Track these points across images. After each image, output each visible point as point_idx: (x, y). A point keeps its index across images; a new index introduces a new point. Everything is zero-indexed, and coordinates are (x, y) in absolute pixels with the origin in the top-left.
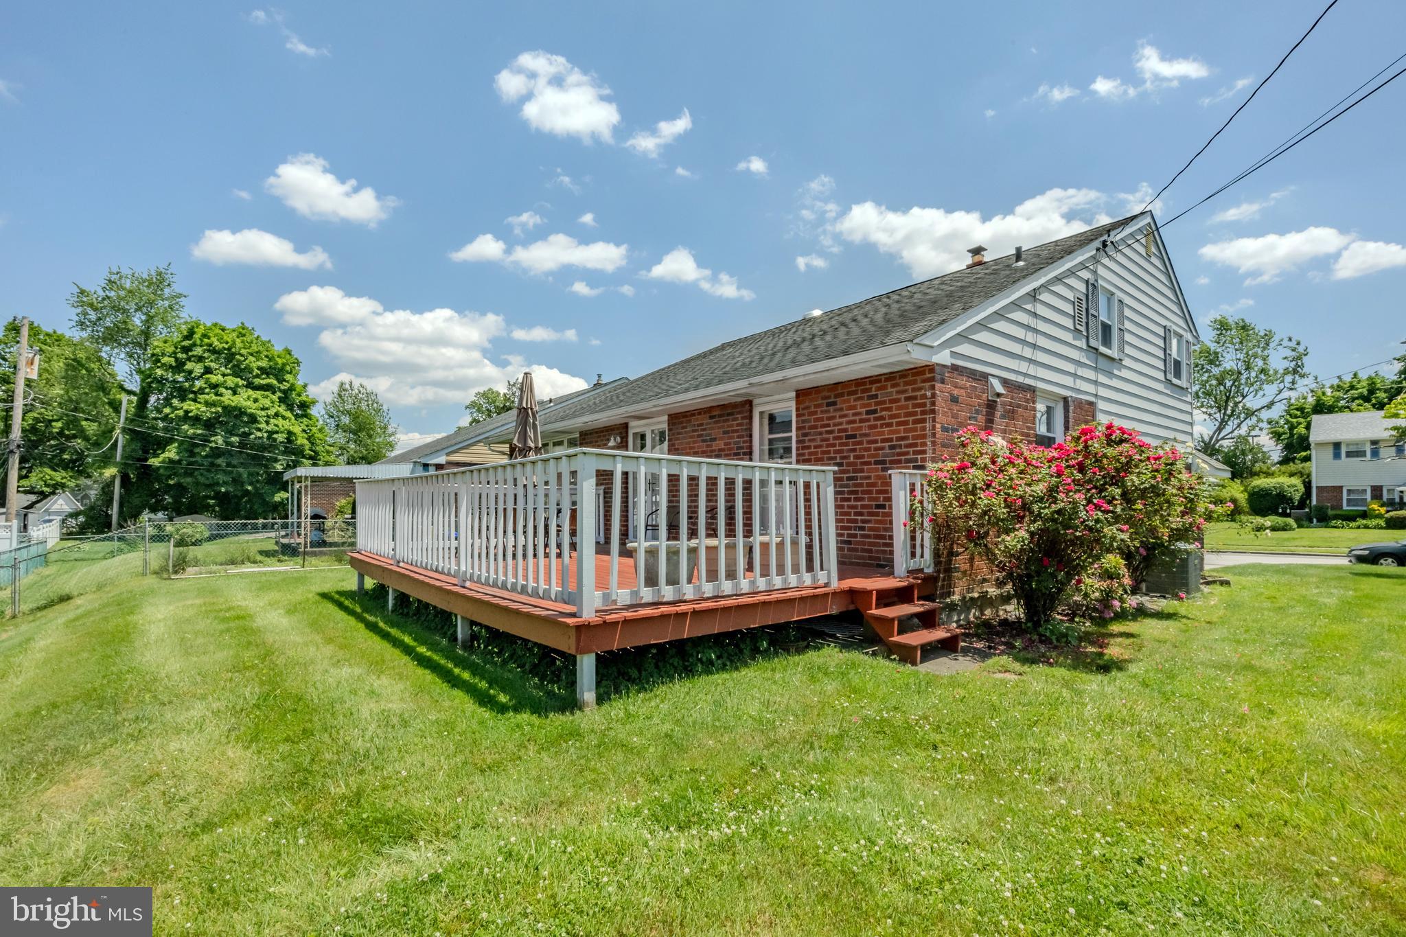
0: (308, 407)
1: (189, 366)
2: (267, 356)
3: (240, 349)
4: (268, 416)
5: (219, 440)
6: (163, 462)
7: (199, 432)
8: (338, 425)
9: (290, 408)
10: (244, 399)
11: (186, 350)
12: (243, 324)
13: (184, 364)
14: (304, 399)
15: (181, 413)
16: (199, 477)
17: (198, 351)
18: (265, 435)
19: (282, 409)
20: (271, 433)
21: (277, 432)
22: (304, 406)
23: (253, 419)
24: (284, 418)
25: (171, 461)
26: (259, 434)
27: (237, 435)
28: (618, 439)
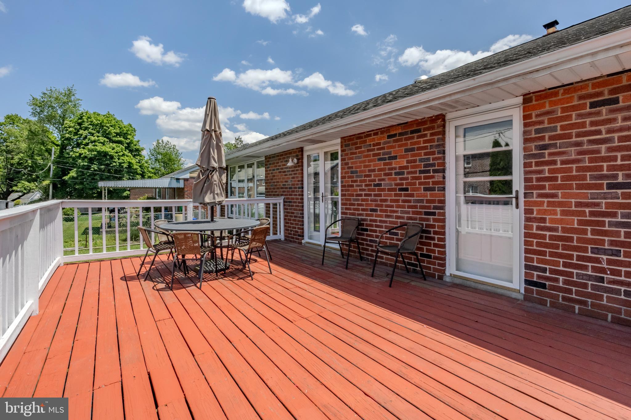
0: (140, 151)
1: (81, 132)
2: (119, 127)
3: (106, 123)
4: (119, 156)
5: (95, 167)
6: (70, 178)
7: (86, 164)
8: (156, 159)
9: (131, 151)
10: (108, 148)
11: (80, 124)
12: (108, 112)
13: (79, 131)
14: (138, 147)
15: (78, 154)
16: (86, 185)
17: (86, 125)
18: (118, 164)
19: (127, 153)
20: (120, 163)
21: (124, 163)
22: (137, 150)
23: (112, 157)
24: (127, 156)
25: (73, 178)
26: (114, 164)
27: (104, 165)
28: (295, 160)
